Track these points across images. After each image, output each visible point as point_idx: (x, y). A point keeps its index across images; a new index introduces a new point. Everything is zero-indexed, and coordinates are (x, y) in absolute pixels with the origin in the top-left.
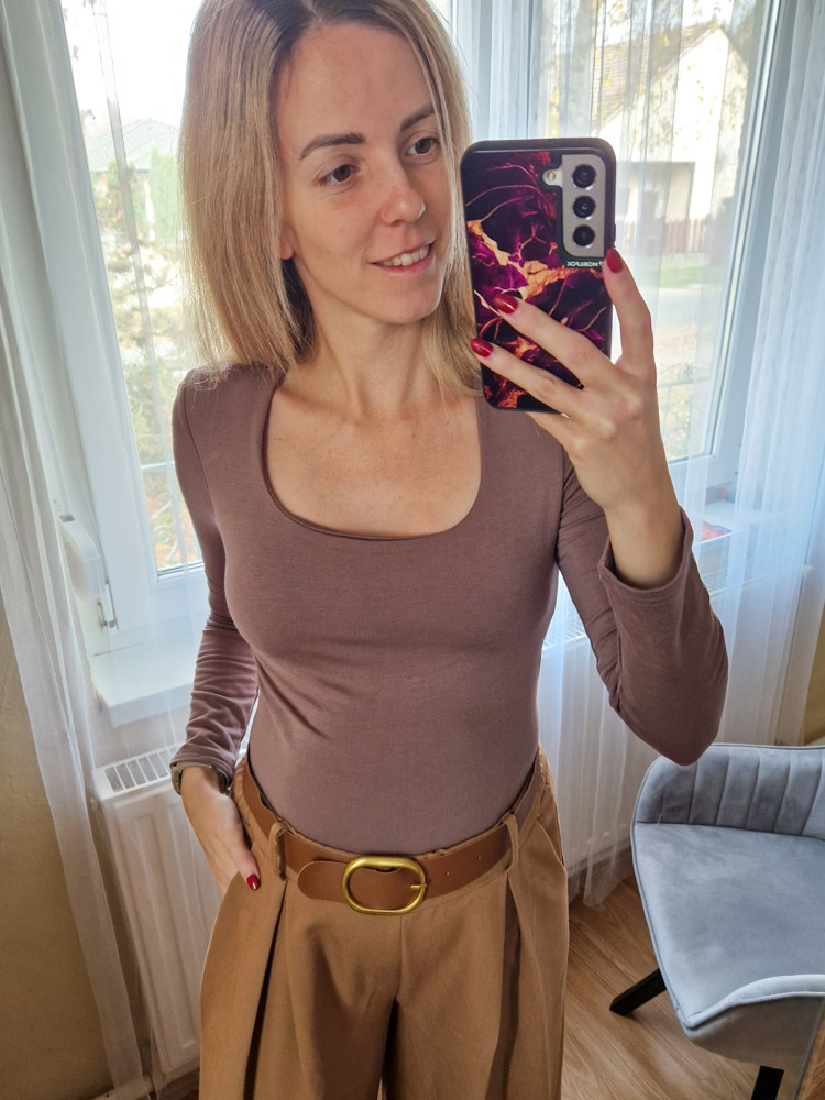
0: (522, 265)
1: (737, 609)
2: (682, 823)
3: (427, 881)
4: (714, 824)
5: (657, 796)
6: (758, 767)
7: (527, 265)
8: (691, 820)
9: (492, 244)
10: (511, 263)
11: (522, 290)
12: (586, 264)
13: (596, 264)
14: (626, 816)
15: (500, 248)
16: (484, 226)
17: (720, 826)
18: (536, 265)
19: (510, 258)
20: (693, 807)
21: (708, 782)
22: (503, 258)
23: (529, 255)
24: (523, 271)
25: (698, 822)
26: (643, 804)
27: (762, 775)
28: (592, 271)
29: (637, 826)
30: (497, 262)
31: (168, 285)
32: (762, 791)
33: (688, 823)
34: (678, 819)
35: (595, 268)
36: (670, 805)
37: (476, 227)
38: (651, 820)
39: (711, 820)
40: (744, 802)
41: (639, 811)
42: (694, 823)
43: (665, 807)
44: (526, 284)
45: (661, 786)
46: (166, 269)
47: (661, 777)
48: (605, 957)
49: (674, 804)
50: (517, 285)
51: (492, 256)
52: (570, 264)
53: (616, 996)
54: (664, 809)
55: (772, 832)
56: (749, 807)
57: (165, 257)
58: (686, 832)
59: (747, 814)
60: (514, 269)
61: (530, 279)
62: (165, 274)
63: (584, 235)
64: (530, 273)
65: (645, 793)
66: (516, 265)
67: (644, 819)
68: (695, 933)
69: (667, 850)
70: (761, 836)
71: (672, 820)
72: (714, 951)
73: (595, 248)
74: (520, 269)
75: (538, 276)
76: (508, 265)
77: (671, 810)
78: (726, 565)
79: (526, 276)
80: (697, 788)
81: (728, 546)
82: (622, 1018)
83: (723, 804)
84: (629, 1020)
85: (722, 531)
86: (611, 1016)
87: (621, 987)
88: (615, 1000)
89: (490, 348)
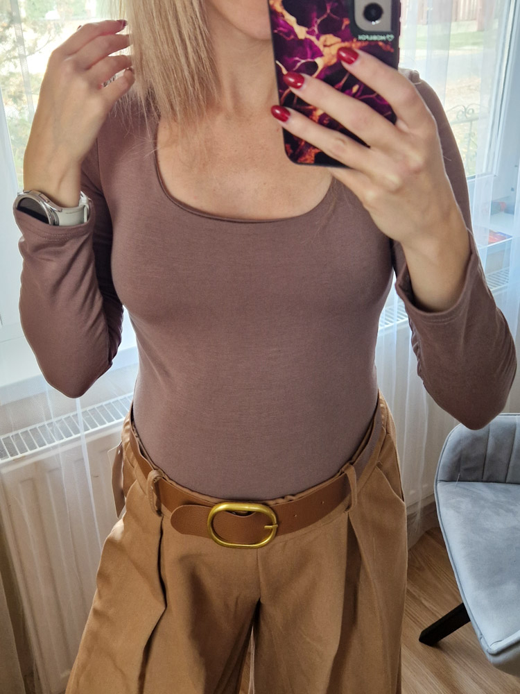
0: (318, 38)
2: (477, 481)
3: (278, 523)
4: (504, 482)
5: (455, 459)
7: (323, 38)
8: (484, 479)
9: (291, 20)
10: (308, 36)
12: (375, 38)
13: (383, 38)
14: (429, 477)
15: (299, 23)
16: (285, 5)
17: (510, 483)
18: (330, 39)
19: (308, 33)
20: (486, 469)
21: (499, 446)
22: (301, 32)
23: (324, 30)
24: (319, 43)
25: (491, 480)
26: (443, 465)
28: (381, 44)
29: (438, 485)
30: (296, 36)
31: (37, 53)
33: (482, 482)
34: (473, 477)
35: (383, 41)
36: (466, 466)
38: (451, 479)
39: (502, 478)
41: (440, 473)
42: (487, 481)
43: (463, 467)
44: (321, 55)
45: (459, 449)
46: (36, 39)
47: (459, 442)
48: (413, 597)
49: (470, 465)
50: (314, 56)
51: (291, 30)
52: (360, 37)
53: (424, 629)
54: (461, 470)
57: (35, 30)
58: (481, 489)
60: (311, 42)
61: (325, 51)
62: (35, 44)
63: (373, 12)
64: (325, 46)
65: (445, 457)
66: (313, 38)
67: (445, 478)
69: (466, 504)
71: (469, 479)
73: (382, 23)
74: (316, 43)
75: (329, 48)
76: (306, 39)
77: (466, 470)
79: (321, 48)
80: (490, 450)
82: (430, 648)
83: (511, 464)
84: (436, 650)
85: (504, 236)
86: (420, 646)
87: (428, 622)
88: (422, 633)
89: (289, 113)
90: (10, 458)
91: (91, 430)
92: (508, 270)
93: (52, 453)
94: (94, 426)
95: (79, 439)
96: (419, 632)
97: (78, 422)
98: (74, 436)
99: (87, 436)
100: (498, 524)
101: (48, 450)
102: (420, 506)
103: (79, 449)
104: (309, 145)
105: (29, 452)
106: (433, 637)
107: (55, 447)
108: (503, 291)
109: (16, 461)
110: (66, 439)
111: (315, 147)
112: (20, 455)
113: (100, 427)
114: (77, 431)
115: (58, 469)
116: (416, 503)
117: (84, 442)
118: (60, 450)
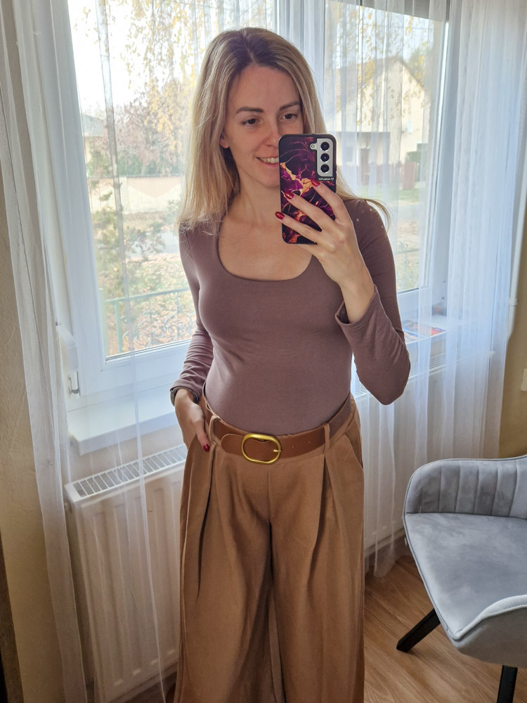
0: (301, 180)
1: (454, 376)
2: (435, 512)
3: (281, 449)
4: (454, 512)
5: (417, 495)
6: (478, 473)
7: (303, 180)
8: (440, 510)
9: (289, 172)
10: (296, 179)
11: (301, 190)
12: (326, 179)
15: (293, 173)
16: (287, 165)
17: (458, 513)
18: (306, 180)
19: (296, 177)
20: (440, 502)
22: (293, 177)
23: (304, 176)
24: (301, 182)
25: (444, 511)
26: (409, 501)
27: (481, 477)
28: (328, 182)
29: (406, 516)
30: (291, 179)
32: (482, 489)
33: (438, 512)
34: (431, 510)
35: (329, 180)
36: (426, 501)
37: (283, 165)
38: (415, 511)
39: (452, 510)
40: (471, 495)
41: (407, 507)
42: (442, 512)
43: (424, 501)
44: (302, 188)
45: (420, 487)
47: (419, 482)
49: (428, 500)
50: (298, 188)
51: (289, 177)
54: (422, 503)
55: (491, 515)
56: (475, 498)
58: (439, 518)
59: (474, 504)
60: (298, 182)
61: (304, 186)
63: (325, 169)
64: (304, 183)
65: (410, 494)
66: (299, 180)
67: (411, 511)
68: (452, 580)
69: (428, 529)
70: (484, 518)
71: (428, 511)
72: (466, 590)
73: (329, 173)
74: (300, 182)
75: (306, 184)
77: (426, 504)
78: (445, 351)
79: (302, 184)
80: (442, 487)
81: (445, 340)
82: (406, 654)
83: (459, 498)
84: (410, 655)
85: (441, 331)
86: (398, 653)
87: (402, 633)
88: (399, 642)
89: (284, 216)
90: (88, 496)
91: (148, 474)
92: (445, 355)
93: (119, 492)
94: (151, 471)
95: (138, 481)
96: (396, 642)
97: (138, 469)
98: (136, 479)
99: (146, 478)
100: (453, 543)
101: (116, 489)
102: (392, 539)
103: (138, 488)
104: (295, 232)
105: (102, 491)
106: (407, 644)
107: (121, 487)
108: (443, 370)
109: (92, 498)
110: (129, 481)
111: (298, 234)
112: (95, 494)
113: (155, 472)
114: (137, 475)
115: (123, 505)
116: (390, 536)
117: (142, 484)
118: (125, 489)
